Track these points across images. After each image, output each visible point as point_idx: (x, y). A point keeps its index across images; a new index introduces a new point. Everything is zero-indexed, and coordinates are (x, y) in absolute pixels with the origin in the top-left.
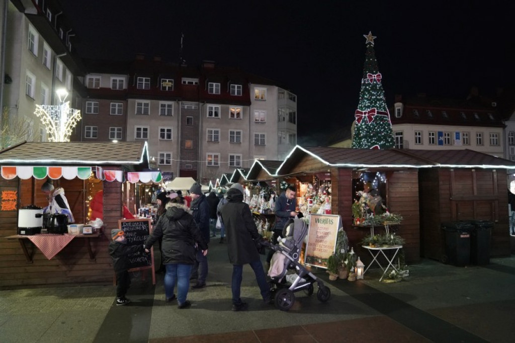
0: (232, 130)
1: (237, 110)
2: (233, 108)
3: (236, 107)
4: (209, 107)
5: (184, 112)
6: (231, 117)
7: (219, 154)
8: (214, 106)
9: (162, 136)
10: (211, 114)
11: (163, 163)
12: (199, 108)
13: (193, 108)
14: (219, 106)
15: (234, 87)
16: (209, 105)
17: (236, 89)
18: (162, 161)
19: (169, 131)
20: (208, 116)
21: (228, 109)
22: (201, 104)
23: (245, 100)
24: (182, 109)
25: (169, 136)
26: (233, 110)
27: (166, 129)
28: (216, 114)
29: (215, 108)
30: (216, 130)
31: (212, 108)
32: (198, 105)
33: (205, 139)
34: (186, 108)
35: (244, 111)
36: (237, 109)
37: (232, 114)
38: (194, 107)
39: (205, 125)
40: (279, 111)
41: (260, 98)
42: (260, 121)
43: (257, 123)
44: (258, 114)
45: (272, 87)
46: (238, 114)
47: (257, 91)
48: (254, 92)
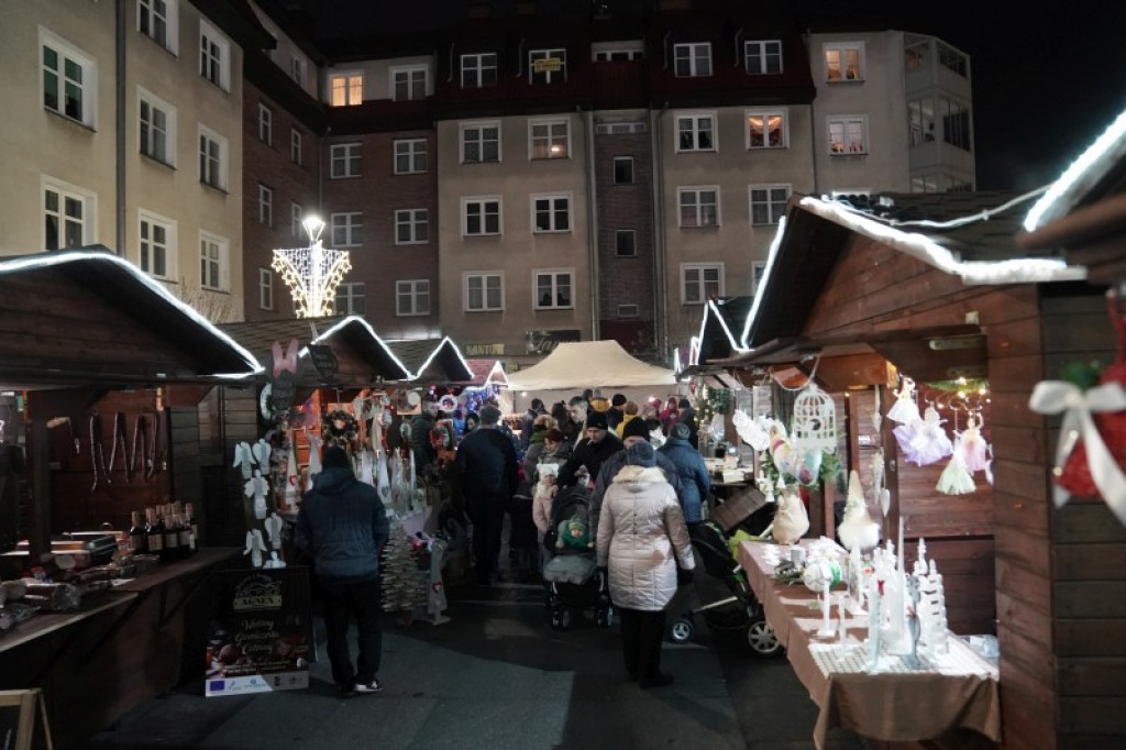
0: (759, 187)
1: (770, 122)
2: (757, 118)
3: (765, 112)
4: (681, 121)
5: (604, 144)
6: (753, 144)
7: (720, 266)
8: (695, 115)
9: (543, 221)
10: (686, 142)
11: (550, 304)
12: (649, 133)
13: (632, 130)
14: (710, 114)
15: (756, 49)
16: (680, 115)
17: (763, 55)
18: (546, 300)
19: (561, 204)
20: (677, 147)
21: (741, 120)
22: (654, 113)
23: (794, 86)
24: (596, 136)
25: (562, 221)
26: (758, 123)
27: (552, 199)
28: (705, 140)
29: (700, 120)
30: (708, 189)
31: (689, 123)
32: (646, 119)
33: (676, 222)
34: (610, 130)
35: (794, 122)
36: (771, 117)
37: (757, 137)
38: (637, 127)
39: (668, 175)
40: (910, 112)
41: (844, 78)
42: (847, 151)
43: (838, 157)
44: (841, 131)
45: (882, 35)
46: (775, 134)
47: (833, 55)
48: (822, 57)
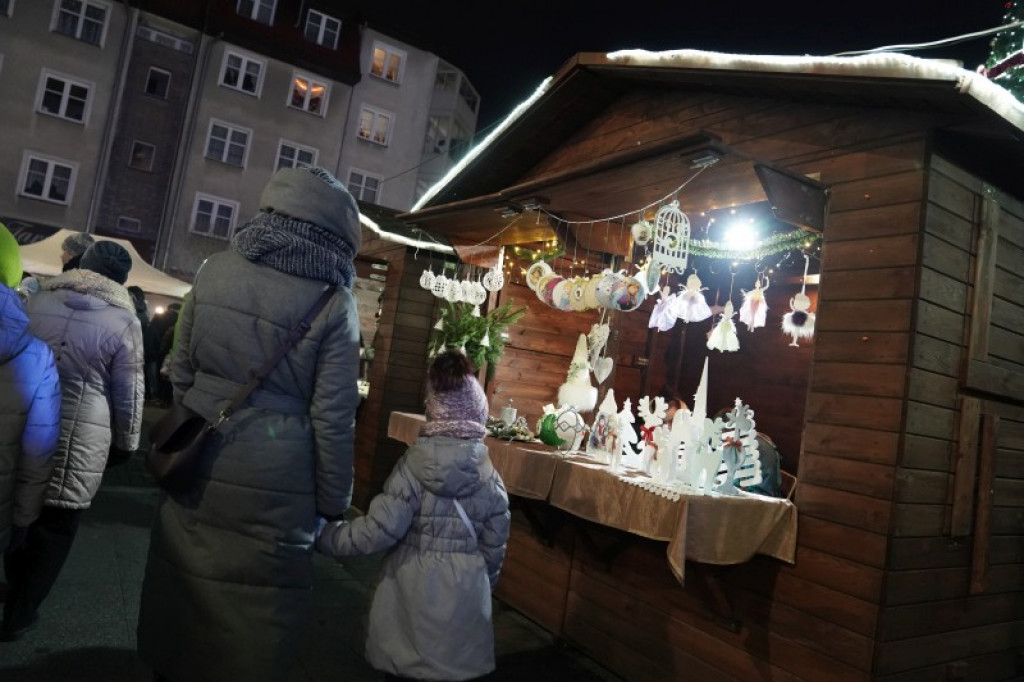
0: (290, 144)
1: (314, 90)
2: (303, 81)
3: (312, 79)
4: (231, 57)
5: (144, 52)
6: (293, 103)
7: (236, 206)
8: (246, 57)
9: (51, 102)
10: (231, 78)
11: (40, 193)
12: (195, 55)
13: (178, 45)
14: (261, 61)
15: (318, 20)
16: (231, 50)
17: (323, 27)
18: (36, 188)
19: (79, 92)
20: (221, 80)
21: (288, 78)
22: (205, 39)
23: (343, 66)
24: (136, 36)
25: (76, 109)
26: (303, 87)
27: (68, 84)
28: (249, 84)
29: (249, 64)
30: (242, 130)
31: (238, 61)
32: (197, 41)
33: (202, 150)
34: (153, 36)
35: (335, 97)
36: (315, 86)
37: (298, 98)
38: (183, 45)
39: (206, 104)
40: (429, 124)
41: (384, 76)
42: (372, 139)
43: (363, 141)
44: (371, 120)
45: (422, 53)
46: (315, 102)
47: (381, 53)
48: (371, 52)
